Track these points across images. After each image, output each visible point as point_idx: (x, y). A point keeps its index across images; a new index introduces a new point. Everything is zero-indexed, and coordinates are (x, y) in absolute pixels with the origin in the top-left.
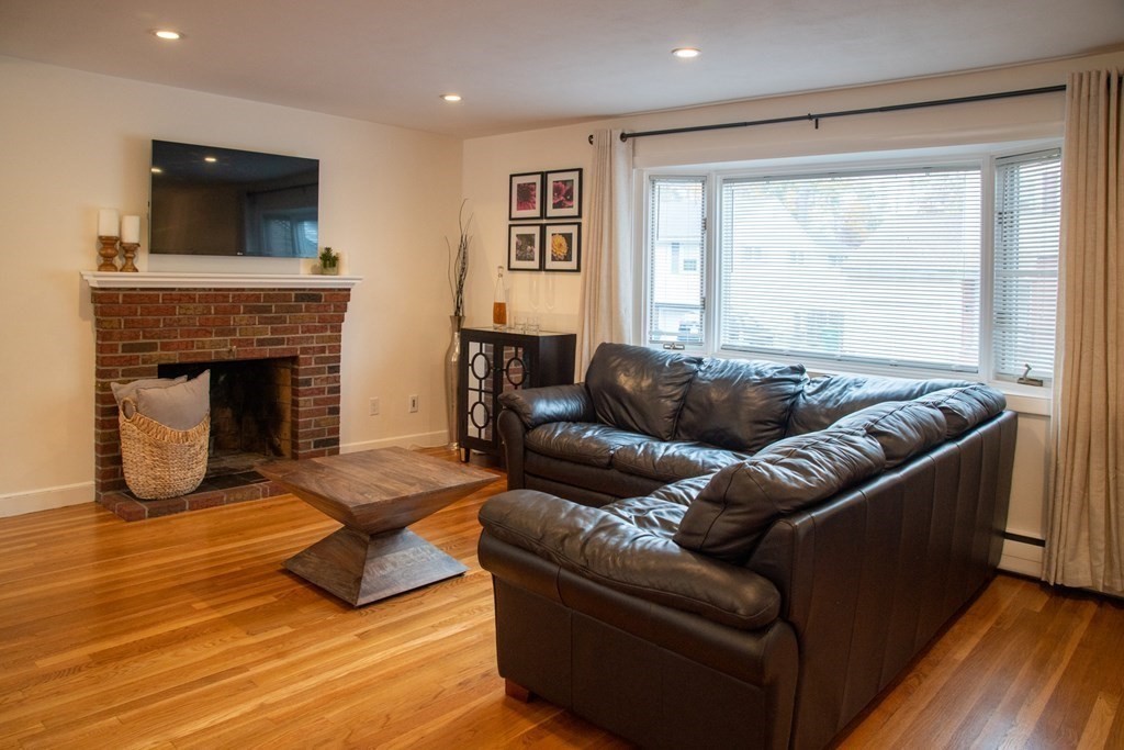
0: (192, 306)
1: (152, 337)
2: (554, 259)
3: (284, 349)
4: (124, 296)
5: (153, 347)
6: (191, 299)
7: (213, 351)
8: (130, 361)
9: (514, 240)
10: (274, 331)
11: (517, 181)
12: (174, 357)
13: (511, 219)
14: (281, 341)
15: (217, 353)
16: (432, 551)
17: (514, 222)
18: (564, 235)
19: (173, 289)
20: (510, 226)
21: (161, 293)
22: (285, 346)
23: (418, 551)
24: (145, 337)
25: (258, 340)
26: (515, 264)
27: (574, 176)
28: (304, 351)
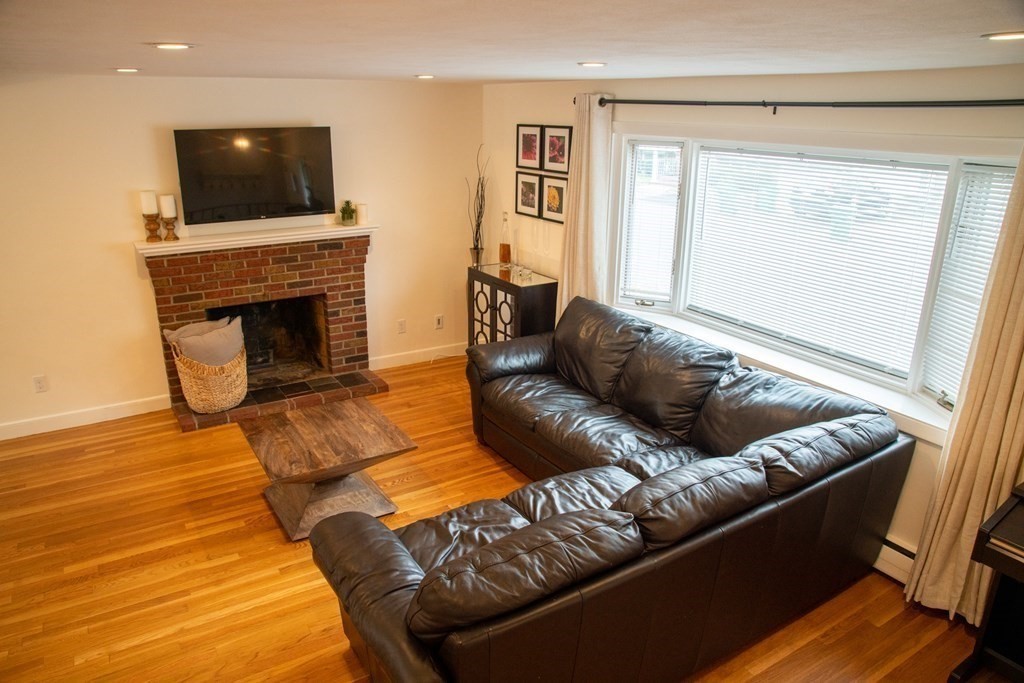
0: (226, 262)
1: (197, 290)
2: (549, 209)
3: (312, 289)
4: (168, 261)
5: (199, 297)
6: (225, 257)
7: (250, 295)
8: (181, 309)
9: (520, 186)
10: (302, 276)
11: (523, 131)
12: (218, 302)
13: (518, 166)
14: (309, 283)
15: (253, 297)
16: (368, 495)
17: (521, 170)
18: (557, 188)
19: (209, 252)
20: (518, 173)
21: (198, 256)
22: (313, 287)
23: (355, 496)
24: (190, 290)
25: (288, 284)
26: (522, 208)
27: (565, 133)
28: (331, 289)
